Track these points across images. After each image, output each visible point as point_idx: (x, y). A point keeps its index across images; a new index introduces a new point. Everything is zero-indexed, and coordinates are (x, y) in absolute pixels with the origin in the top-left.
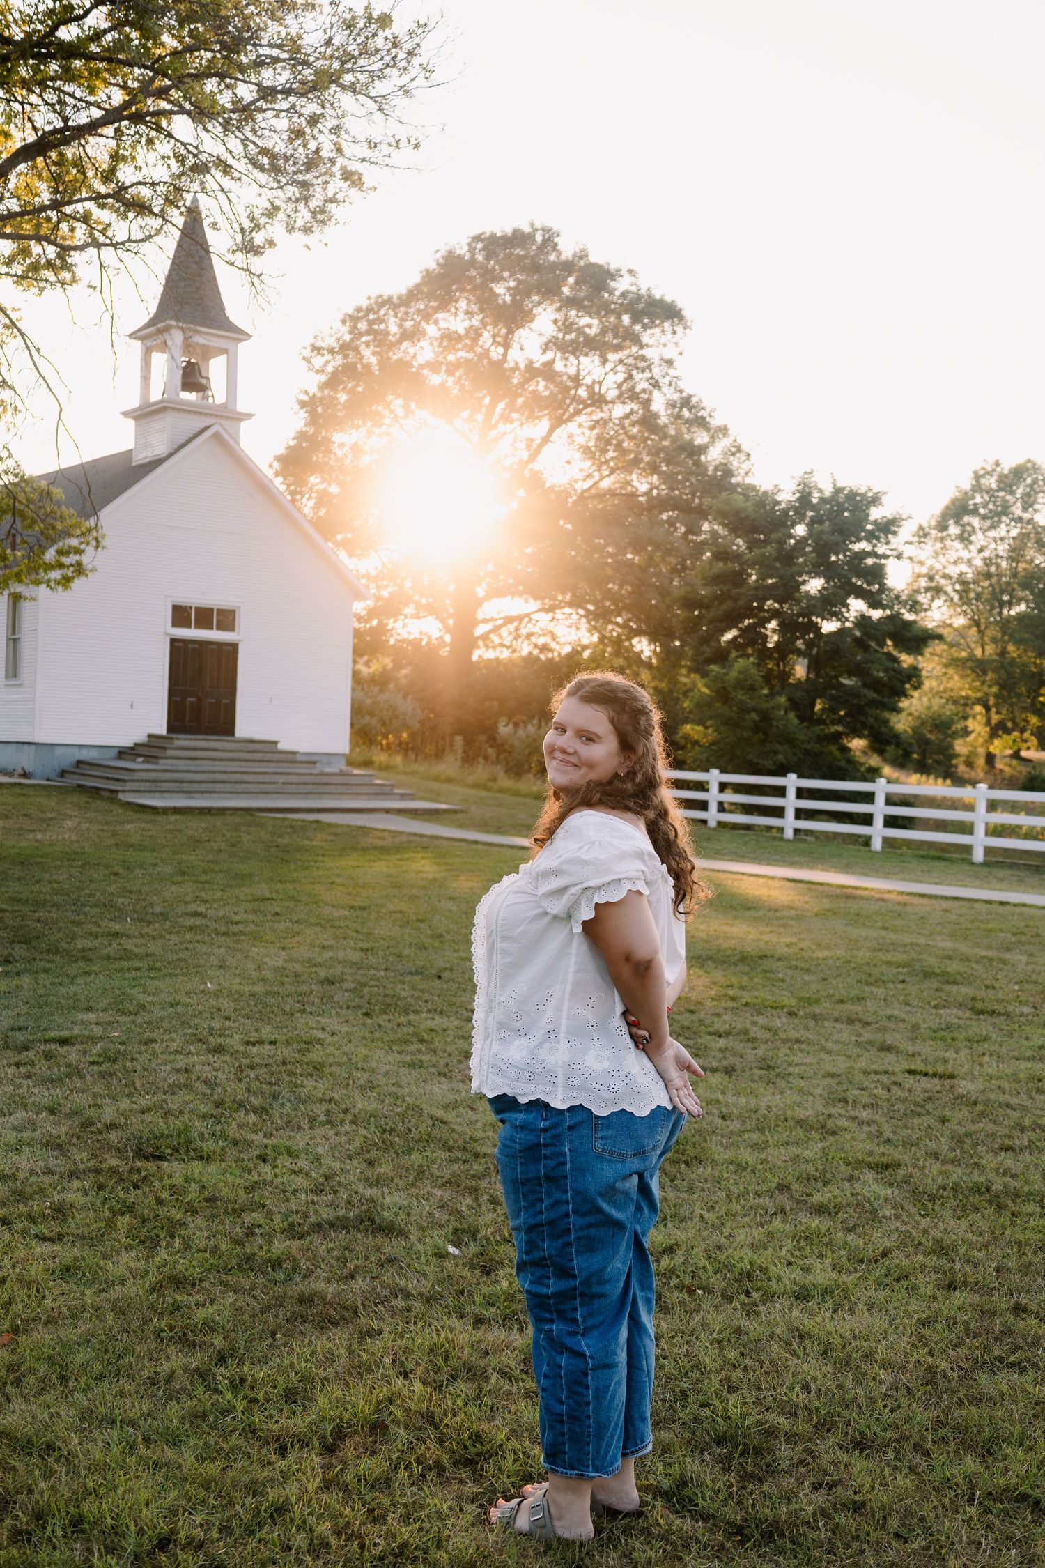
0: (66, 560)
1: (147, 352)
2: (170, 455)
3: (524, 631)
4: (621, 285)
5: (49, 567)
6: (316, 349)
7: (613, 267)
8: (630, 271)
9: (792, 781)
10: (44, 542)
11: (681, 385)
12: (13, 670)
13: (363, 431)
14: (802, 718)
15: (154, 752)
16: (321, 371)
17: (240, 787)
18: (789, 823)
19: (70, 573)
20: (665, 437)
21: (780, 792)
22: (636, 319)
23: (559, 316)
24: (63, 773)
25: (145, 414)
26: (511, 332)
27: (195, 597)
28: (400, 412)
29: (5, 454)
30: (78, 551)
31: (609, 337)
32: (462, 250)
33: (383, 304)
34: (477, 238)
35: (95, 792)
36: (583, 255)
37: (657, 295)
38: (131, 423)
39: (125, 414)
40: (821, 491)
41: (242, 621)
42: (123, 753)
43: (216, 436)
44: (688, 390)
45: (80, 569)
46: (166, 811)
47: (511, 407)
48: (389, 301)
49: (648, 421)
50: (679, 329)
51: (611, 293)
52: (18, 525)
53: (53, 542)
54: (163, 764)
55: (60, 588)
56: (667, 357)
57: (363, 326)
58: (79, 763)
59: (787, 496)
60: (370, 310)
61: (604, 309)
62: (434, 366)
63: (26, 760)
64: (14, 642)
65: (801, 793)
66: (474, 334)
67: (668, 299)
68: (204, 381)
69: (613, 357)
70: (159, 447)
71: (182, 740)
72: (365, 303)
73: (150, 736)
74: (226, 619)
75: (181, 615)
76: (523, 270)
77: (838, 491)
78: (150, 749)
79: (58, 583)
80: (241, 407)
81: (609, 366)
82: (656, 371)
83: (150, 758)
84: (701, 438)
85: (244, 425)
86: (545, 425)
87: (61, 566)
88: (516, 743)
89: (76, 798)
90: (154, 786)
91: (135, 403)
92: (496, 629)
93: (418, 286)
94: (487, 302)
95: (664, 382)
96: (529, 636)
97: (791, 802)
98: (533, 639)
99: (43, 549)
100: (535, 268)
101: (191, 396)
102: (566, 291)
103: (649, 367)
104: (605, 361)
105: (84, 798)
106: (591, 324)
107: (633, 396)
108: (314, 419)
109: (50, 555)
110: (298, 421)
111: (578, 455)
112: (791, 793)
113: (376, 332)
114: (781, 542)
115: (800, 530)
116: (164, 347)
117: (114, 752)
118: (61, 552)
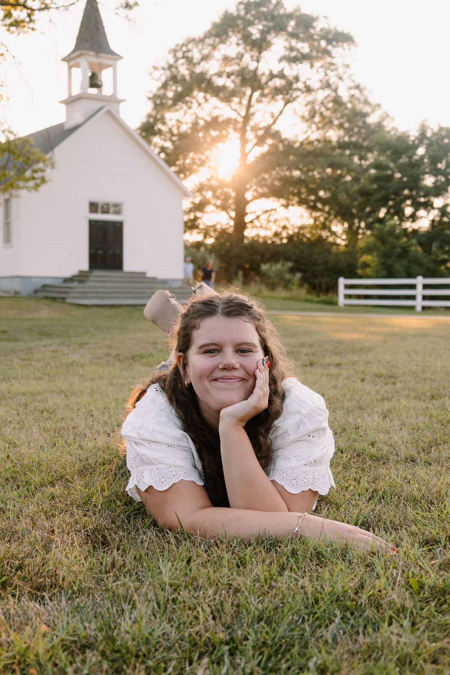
0: (36, 175)
1: (70, 68)
2: (85, 122)
3: (272, 219)
4: (319, 25)
5: (28, 180)
6: (155, 68)
7: (315, 15)
8: (325, 17)
9: (420, 281)
10: (25, 166)
11: (354, 78)
12: (8, 239)
13: (182, 112)
14: (425, 251)
15: (82, 278)
16: (158, 80)
17: (129, 295)
18: (419, 303)
19: (38, 181)
20: (346, 108)
21: (413, 287)
22: (329, 42)
23: (287, 44)
24: (36, 291)
25: (70, 101)
26: (260, 53)
27: (101, 198)
28: (202, 101)
29: (3, 121)
30: (42, 170)
31: (314, 53)
32: (233, 10)
33: (189, 42)
34: (240, 3)
35: (54, 299)
36: (298, 10)
37: (340, 29)
38: (64, 106)
39: (61, 102)
40: (432, 130)
41: (125, 209)
42: (66, 280)
43: (109, 112)
44: (358, 81)
45: (43, 180)
46: (92, 306)
47: (263, 95)
48: (193, 40)
49: (337, 101)
50: (352, 47)
51: (314, 28)
52: (12, 158)
53: (30, 166)
54: (87, 284)
55: (33, 191)
56: (347, 63)
57: (180, 54)
58: (44, 286)
59: (414, 134)
60: (183, 45)
61: (309, 38)
62: (219, 74)
63: (17, 286)
64: (7, 224)
65: (426, 287)
66: (240, 57)
67: (346, 31)
68: (99, 83)
69: (317, 64)
70: (78, 118)
71: (97, 273)
72: (180, 42)
73: (81, 272)
74: (117, 208)
75: (94, 207)
76: (266, 19)
77: (441, 129)
78: (81, 277)
79: (33, 188)
80: (119, 96)
81: (314, 69)
82: (341, 71)
83: (81, 281)
84: (366, 109)
85: (121, 105)
86: (281, 103)
87: (34, 178)
88: (271, 274)
89: (45, 301)
90: (85, 294)
91: (65, 97)
92: (258, 217)
93: (209, 31)
94: (246, 38)
95: (345, 77)
96: (276, 221)
97: (419, 292)
98: (277, 223)
99: (25, 170)
100: (273, 18)
101: (93, 91)
102: (290, 29)
103: (336, 69)
104: (312, 66)
105: (48, 302)
106: (304, 47)
107: (328, 85)
108: (156, 106)
109: (28, 173)
110: (148, 107)
111: (299, 120)
112: (420, 287)
113: (187, 58)
114: (410, 158)
115: (421, 151)
116: (78, 65)
117: (62, 280)
118: (35, 171)
